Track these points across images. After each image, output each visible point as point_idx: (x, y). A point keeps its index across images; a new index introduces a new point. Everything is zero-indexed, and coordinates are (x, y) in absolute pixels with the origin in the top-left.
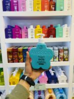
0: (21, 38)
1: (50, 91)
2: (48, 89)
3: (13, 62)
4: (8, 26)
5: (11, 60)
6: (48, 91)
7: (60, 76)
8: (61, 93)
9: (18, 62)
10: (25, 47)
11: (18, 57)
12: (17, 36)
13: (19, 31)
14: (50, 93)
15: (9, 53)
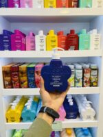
0: (25, 50)
1: (69, 132)
2: (66, 129)
3: (12, 88)
4: (4, 31)
5: (9, 85)
6: (66, 132)
8: (86, 135)
9: (20, 87)
10: (31, 63)
11: (19, 79)
13: (21, 39)
14: (69, 135)
15: (5, 73)
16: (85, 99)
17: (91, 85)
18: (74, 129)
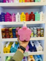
0: (11, 21)
1: (31, 57)
3: (6, 38)
4: (2, 13)
6: (30, 57)
7: (38, 47)
8: (39, 58)
9: (10, 38)
10: (14, 27)
11: (9, 34)
12: (8, 20)
14: (31, 58)
15: (3, 32)
16: (38, 42)
17: (41, 36)
18: (33, 55)
